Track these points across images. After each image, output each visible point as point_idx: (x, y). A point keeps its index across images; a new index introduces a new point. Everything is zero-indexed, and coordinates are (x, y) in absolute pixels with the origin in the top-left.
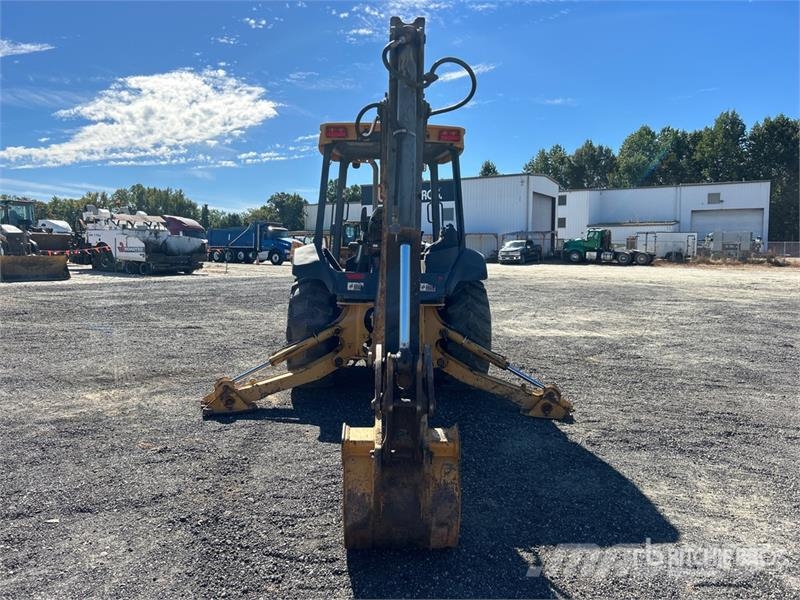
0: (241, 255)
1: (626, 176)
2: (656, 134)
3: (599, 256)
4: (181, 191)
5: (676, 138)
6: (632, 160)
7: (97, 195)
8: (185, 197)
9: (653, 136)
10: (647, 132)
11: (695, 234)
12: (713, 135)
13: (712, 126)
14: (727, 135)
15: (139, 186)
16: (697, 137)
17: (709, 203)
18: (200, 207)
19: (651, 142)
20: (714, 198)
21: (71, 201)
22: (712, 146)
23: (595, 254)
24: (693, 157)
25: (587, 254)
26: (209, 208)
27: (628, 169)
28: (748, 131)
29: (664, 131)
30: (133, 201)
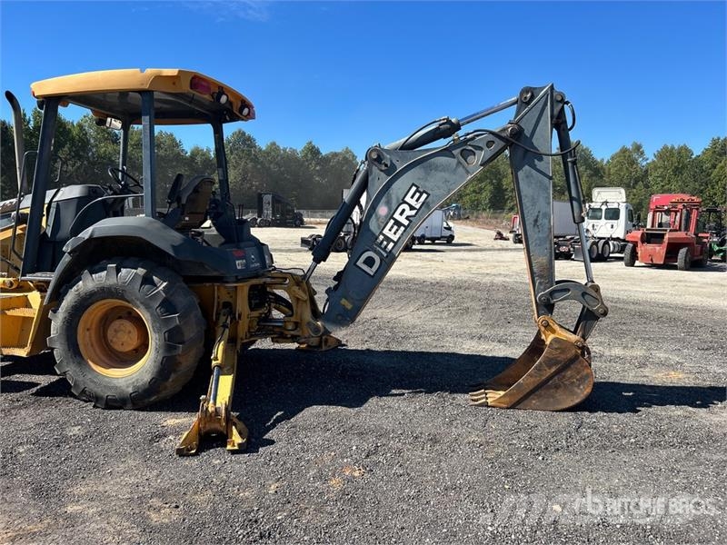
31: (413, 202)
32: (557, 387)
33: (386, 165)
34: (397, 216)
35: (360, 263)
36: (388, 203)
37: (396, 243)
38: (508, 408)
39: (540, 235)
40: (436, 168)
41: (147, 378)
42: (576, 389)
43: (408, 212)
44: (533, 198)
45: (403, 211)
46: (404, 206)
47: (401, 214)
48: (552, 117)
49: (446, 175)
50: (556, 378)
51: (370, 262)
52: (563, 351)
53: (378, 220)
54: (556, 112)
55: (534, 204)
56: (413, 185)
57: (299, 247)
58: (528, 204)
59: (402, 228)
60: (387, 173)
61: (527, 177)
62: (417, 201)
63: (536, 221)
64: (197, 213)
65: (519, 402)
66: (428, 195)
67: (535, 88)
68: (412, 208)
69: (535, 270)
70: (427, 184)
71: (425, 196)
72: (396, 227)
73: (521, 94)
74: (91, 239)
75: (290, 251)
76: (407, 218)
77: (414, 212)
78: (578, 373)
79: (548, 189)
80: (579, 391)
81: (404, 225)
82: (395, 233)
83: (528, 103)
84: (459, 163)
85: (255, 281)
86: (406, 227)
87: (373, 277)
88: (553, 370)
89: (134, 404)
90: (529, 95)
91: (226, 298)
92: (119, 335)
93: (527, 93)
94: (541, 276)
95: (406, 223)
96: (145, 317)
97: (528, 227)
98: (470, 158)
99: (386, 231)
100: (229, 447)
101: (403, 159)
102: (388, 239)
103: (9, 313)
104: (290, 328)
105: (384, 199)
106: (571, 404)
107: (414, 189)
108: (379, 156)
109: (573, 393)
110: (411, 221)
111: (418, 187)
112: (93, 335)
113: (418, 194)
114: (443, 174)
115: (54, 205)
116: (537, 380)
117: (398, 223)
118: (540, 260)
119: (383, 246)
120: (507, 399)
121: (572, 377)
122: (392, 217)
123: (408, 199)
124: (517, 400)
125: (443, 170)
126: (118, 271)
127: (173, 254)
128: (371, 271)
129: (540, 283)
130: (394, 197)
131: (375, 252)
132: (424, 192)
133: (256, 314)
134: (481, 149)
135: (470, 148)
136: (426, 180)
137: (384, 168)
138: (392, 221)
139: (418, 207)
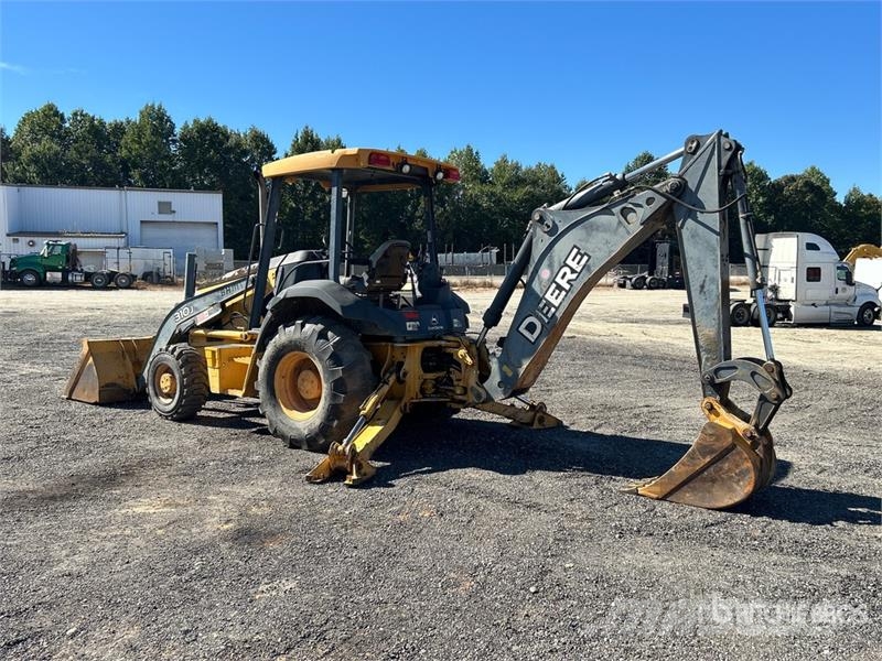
1: (32, 168)
2: (66, 117)
3: (65, 277)
5: (92, 126)
6: (37, 147)
9: (62, 117)
10: (52, 113)
11: (171, 251)
12: (140, 129)
13: (136, 118)
14: (155, 132)
16: (119, 129)
17: (160, 213)
19: (60, 127)
20: (165, 207)
22: (140, 143)
23: (59, 275)
24: (118, 154)
25: (48, 275)
27: (35, 160)
28: (178, 130)
29: (75, 114)
31: (573, 265)
32: (713, 481)
33: (548, 227)
34: (558, 280)
35: (522, 329)
36: (551, 266)
37: (557, 308)
38: (657, 499)
39: (708, 303)
40: (597, 228)
41: (318, 422)
42: (735, 485)
43: (570, 276)
44: (699, 262)
45: (565, 274)
46: (566, 269)
47: (563, 277)
48: (719, 168)
49: (607, 236)
50: (712, 469)
51: (531, 328)
52: (718, 438)
53: (540, 284)
54: (724, 163)
55: (700, 267)
56: (575, 246)
57: (680, 317)
58: (694, 267)
59: (564, 293)
60: (550, 233)
61: (693, 236)
62: (578, 263)
63: (702, 287)
64: (390, 277)
65: (671, 493)
66: (590, 257)
67: (702, 136)
68: (573, 271)
69: (701, 343)
70: (588, 245)
71: (586, 258)
72: (557, 292)
73: (686, 145)
74: (285, 299)
75: (667, 322)
76: (568, 282)
77: (574, 276)
78: (737, 466)
79: (715, 250)
80: (739, 488)
81: (564, 289)
82: (557, 298)
83: (694, 153)
84: (620, 222)
85: (428, 344)
86: (567, 292)
87: (533, 343)
88: (708, 459)
89: (309, 446)
90: (695, 144)
91: (399, 358)
92: (305, 383)
93: (693, 142)
94: (708, 351)
95: (567, 287)
96: (320, 368)
97: (693, 294)
98: (631, 216)
99: (548, 296)
100: (347, 482)
101: (566, 219)
102: (549, 304)
103: (236, 360)
104: (458, 392)
105: (546, 262)
106: (731, 502)
107: (575, 250)
108: (541, 217)
109: (731, 490)
110: (572, 286)
111: (579, 249)
112: (288, 383)
113: (579, 257)
114: (603, 234)
115: (281, 269)
116: (691, 470)
117: (559, 287)
118: (706, 331)
119: (545, 311)
120: (658, 489)
121: (730, 470)
122: (554, 281)
123: (569, 262)
124: (668, 490)
125: (605, 231)
126: (303, 326)
127: (340, 313)
128: (532, 338)
129: (707, 359)
130: (556, 259)
131: (537, 317)
132: (586, 254)
133: (430, 376)
134: (640, 206)
135: (631, 206)
136: (587, 241)
137: (546, 229)
138: (554, 285)
139: (578, 270)
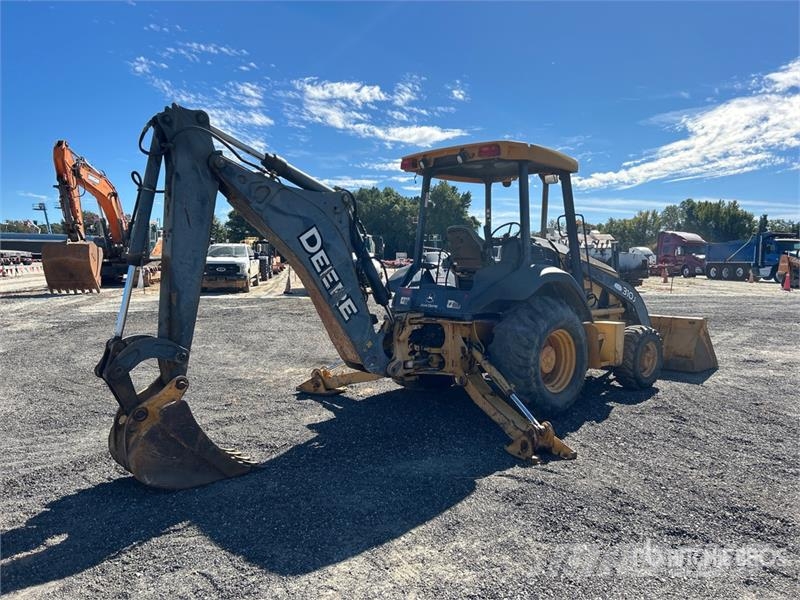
0: (741, 271)
4: (735, 202)
7: (648, 213)
8: (740, 209)
15: (690, 201)
18: (757, 218)
21: (625, 220)
26: (768, 219)
30: (682, 216)
